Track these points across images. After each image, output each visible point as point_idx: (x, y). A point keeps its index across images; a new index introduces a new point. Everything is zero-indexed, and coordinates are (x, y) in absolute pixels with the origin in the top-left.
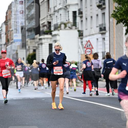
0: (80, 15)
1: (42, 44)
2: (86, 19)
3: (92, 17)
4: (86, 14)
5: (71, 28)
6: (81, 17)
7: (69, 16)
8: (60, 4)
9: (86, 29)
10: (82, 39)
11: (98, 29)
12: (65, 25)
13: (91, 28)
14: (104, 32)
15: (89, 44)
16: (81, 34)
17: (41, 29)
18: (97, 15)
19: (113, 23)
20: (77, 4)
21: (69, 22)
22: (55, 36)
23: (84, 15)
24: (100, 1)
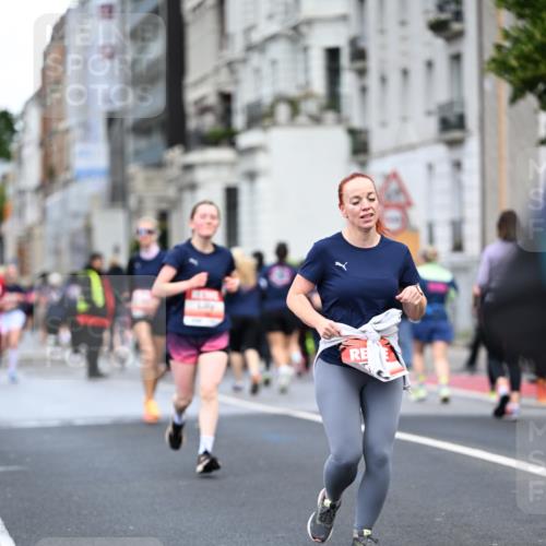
0: (359, 65)
1: (193, 187)
2: (383, 80)
3: (405, 73)
4: (382, 62)
5: (316, 120)
6: (362, 73)
7: (307, 70)
8: (270, 17)
9: (384, 124)
10: (363, 164)
11: (432, 125)
12: (294, 105)
13: (404, 119)
14: (456, 134)
15: (393, 185)
16: (360, 146)
17: (193, 124)
18: (430, 65)
19: (497, 97)
20: (344, 18)
21: (308, 96)
22: (251, 150)
23: (373, 63)
24: (442, 4)
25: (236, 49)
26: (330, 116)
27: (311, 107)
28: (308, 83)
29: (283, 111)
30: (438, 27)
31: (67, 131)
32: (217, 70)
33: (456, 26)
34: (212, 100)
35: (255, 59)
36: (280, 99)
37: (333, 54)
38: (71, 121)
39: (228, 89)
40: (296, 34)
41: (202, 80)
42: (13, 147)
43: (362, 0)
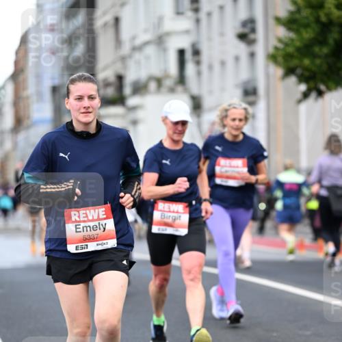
0: (196, 58)
2: (211, 67)
3: (223, 63)
5: (172, 90)
6: (198, 63)
7: (166, 61)
8: (146, 31)
10: (199, 116)
11: (239, 93)
12: (159, 81)
13: (223, 89)
16: (197, 105)
17: (101, 92)
18: (237, 59)
20: (187, 32)
21: (167, 76)
22: (134, 108)
23: (205, 57)
24: (244, 24)
25: (126, 49)
26: (180, 88)
27: (168, 83)
28: (165, 71)
29: (153, 86)
30: (242, 37)
31: (28, 98)
32: (114, 63)
33: (252, 36)
34: (112, 79)
35: (137, 56)
36: (151, 78)
37: (181, 53)
38: (31, 90)
39: (121, 72)
41: (105, 68)
43: (198, 21)
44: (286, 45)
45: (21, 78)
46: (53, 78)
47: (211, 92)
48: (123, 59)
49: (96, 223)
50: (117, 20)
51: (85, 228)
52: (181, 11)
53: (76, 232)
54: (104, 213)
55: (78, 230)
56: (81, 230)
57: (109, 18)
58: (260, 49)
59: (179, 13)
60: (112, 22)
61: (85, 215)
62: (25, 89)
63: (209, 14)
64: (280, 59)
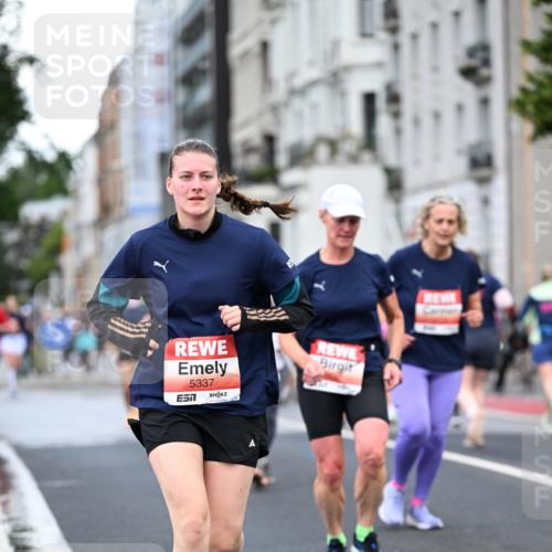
0: (394, 108)
2: (417, 122)
3: (437, 116)
4: (416, 105)
5: (354, 159)
6: (396, 115)
7: (344, 112)
8: (311, 63)
10: (397, 201)
11: (462, 164)
12: (333, 145)
13: (436, 158)
14: (483, 172)
16: (395, 183)
17: (239, 162)
18: (460, 108)
20: (379, 65)
21: (347, 136)
22: (293, 188)
23: (407, 106)
24: (471, 52)
25: (280, 92)
26: (367, 156)
27: (348, 147)
28: (344, 127)
29: (323, 151)
30: (468, 73)
31: (120, 171)
32: (260, 114)
33: (484, 72)
34: (257, 141)
35: (298, 103)
36: (320, 140)
37: (369, 99)
38: (125, 159)
39: (272, 129)
40: (335, 80)
41: (246, 124)
42: (70, 185)
43: (396, 47)
44: (540, 85)
45: (109, 139)
46: (161, 140)
47: (417, 163)
48: (275, 109)
49: (212, 362)
50: (265, 47)
51: (194, 369)
52: (368, 30)
53: (180, 373)
54: (224, 347)
55: (183, 371)
56: (188, 371)
57: (252, 43)
58: (498, 93)
59: (365, 35)
60: (257, 49)
61: (195, 349)
62: (116, 156)
63: (414, 37)
64: (530, 108)
